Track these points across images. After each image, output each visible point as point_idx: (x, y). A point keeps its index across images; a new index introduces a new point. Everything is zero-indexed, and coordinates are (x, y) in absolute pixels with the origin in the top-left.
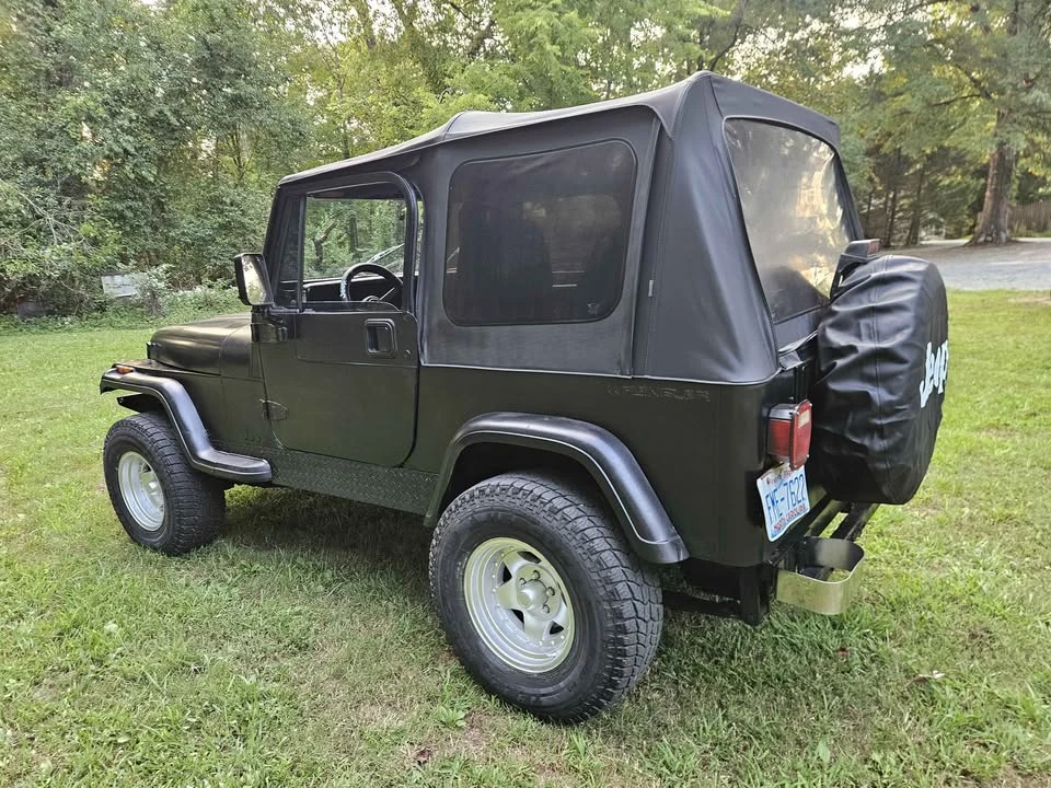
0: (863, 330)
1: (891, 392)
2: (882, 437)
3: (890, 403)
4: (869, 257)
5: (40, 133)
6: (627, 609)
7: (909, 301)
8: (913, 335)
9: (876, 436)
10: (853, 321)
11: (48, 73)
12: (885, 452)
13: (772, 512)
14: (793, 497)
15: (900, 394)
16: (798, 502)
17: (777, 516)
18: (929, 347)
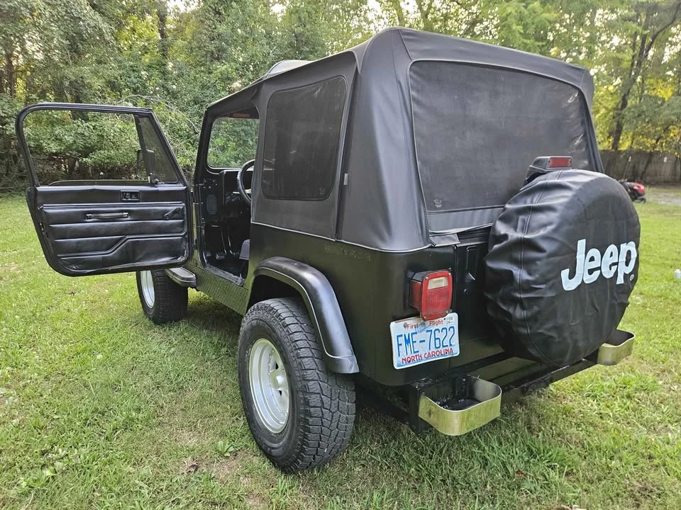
0: (520, 224)
1: (530, 274)
2: (523, 308)
3: (528, 282)
4: (548, 169)
5: (203, 87)
6: (314, 400)
7: (561, 204)
8: (555, 231)
9: (518, 307)
10: (515, 216)
11: (212, 52)
12: (524, 321)
13: (403, 348)
14: (437, 341)
15: (537, 276)
16: (443, 346)
17: (409, 352)
18: (582, 244)
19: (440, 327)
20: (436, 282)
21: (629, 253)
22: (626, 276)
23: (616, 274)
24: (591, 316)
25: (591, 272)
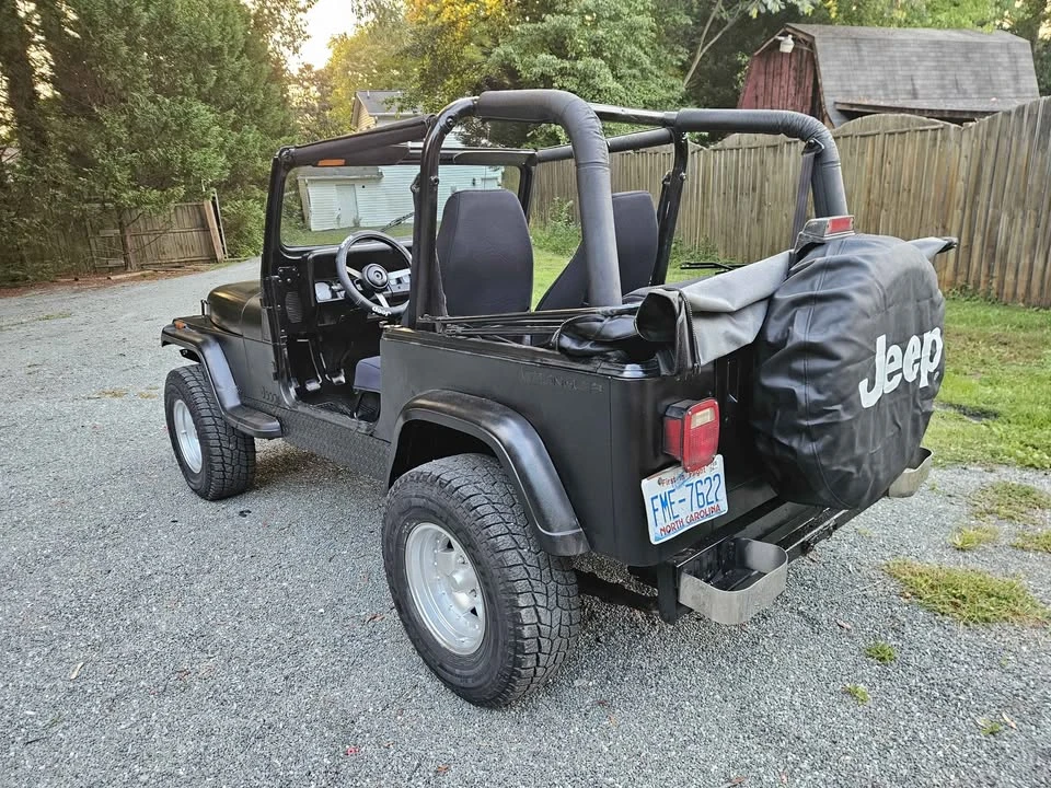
1: (819, 391)
2: (811, 439)
3: (817, 403)
4: (826, 236)
9: (804, 438)
13: (659, 514)
14: (700, 497)
15: (830, 393)
16: (708, 503)
17: (668, 519)
18: (881, 341)
19: (702, 477)
20: (701, 416)
21: (934, 343)
22: (930, 375)
23: (919, 374)
24: (893, 436)
25: (890, 376)
